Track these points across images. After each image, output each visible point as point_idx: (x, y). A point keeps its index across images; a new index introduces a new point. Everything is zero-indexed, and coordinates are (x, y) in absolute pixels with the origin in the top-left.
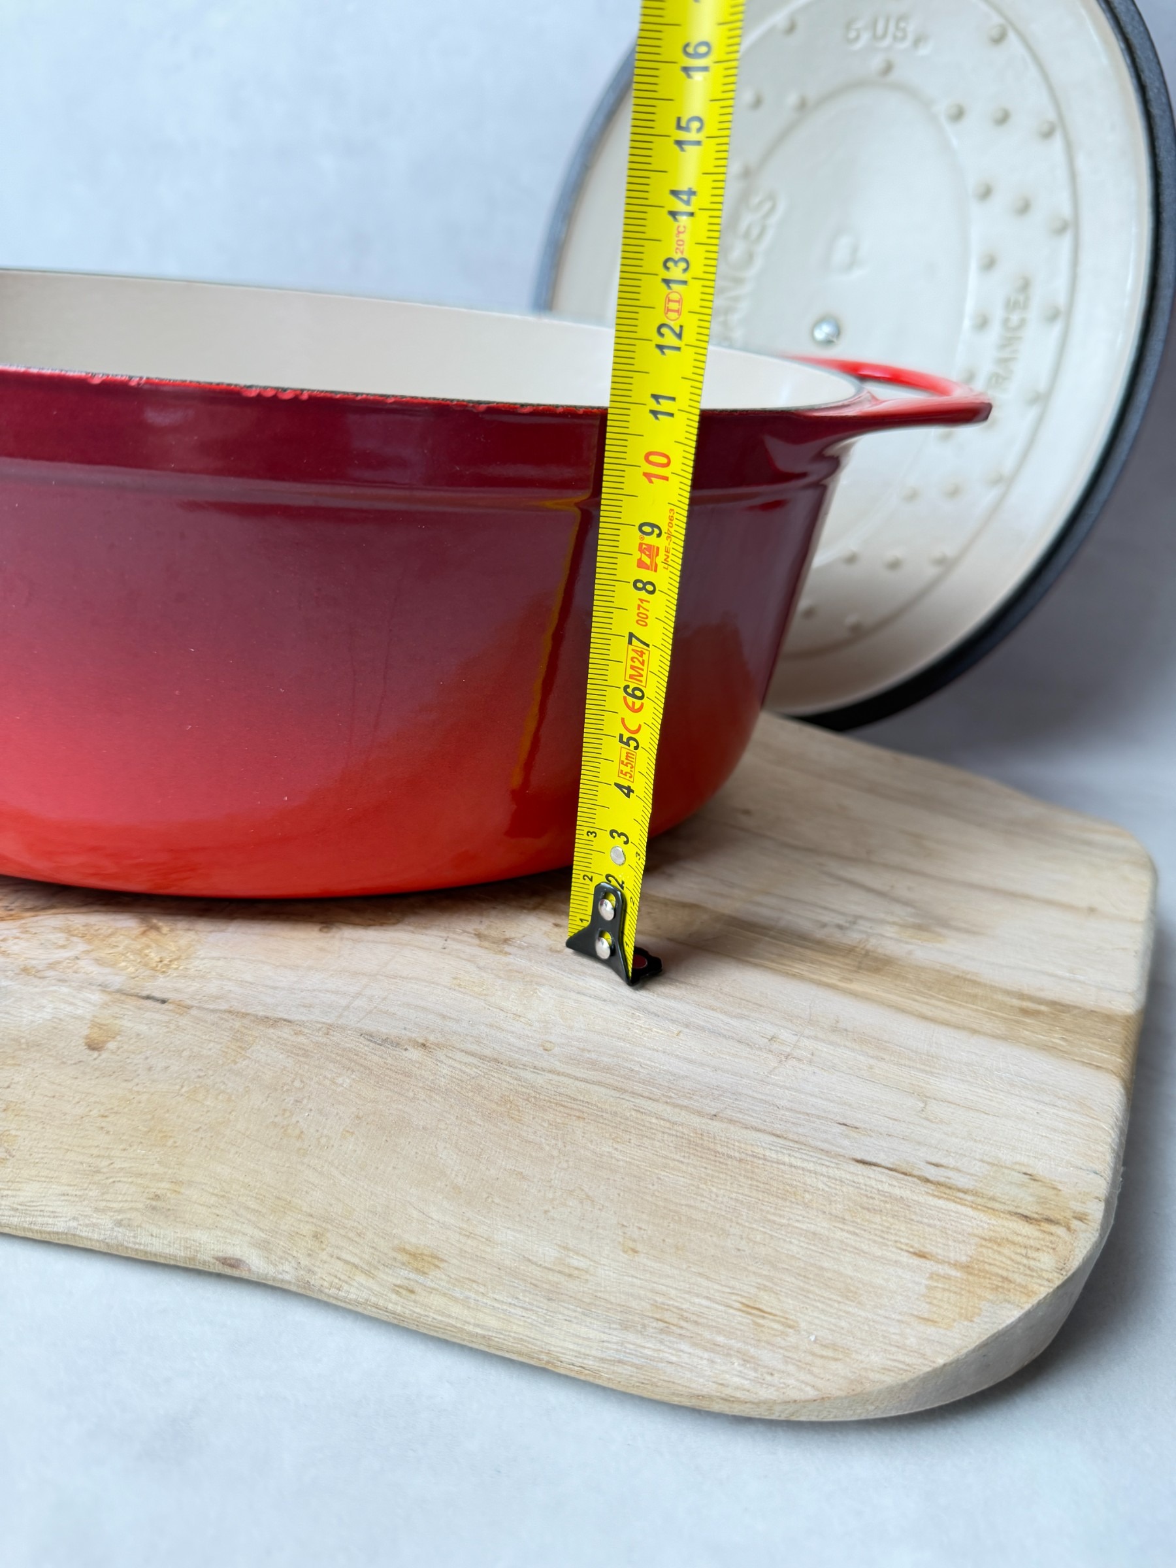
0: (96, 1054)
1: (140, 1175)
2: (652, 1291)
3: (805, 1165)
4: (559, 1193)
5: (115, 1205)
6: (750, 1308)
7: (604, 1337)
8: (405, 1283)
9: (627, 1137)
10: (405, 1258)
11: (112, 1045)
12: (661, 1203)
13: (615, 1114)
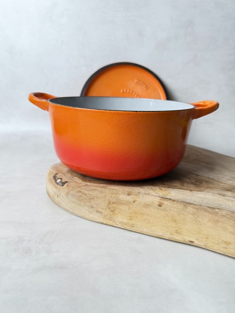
0: (160, 207)
5: (169, 231)
10: (224, 243)
11: (162, 206)
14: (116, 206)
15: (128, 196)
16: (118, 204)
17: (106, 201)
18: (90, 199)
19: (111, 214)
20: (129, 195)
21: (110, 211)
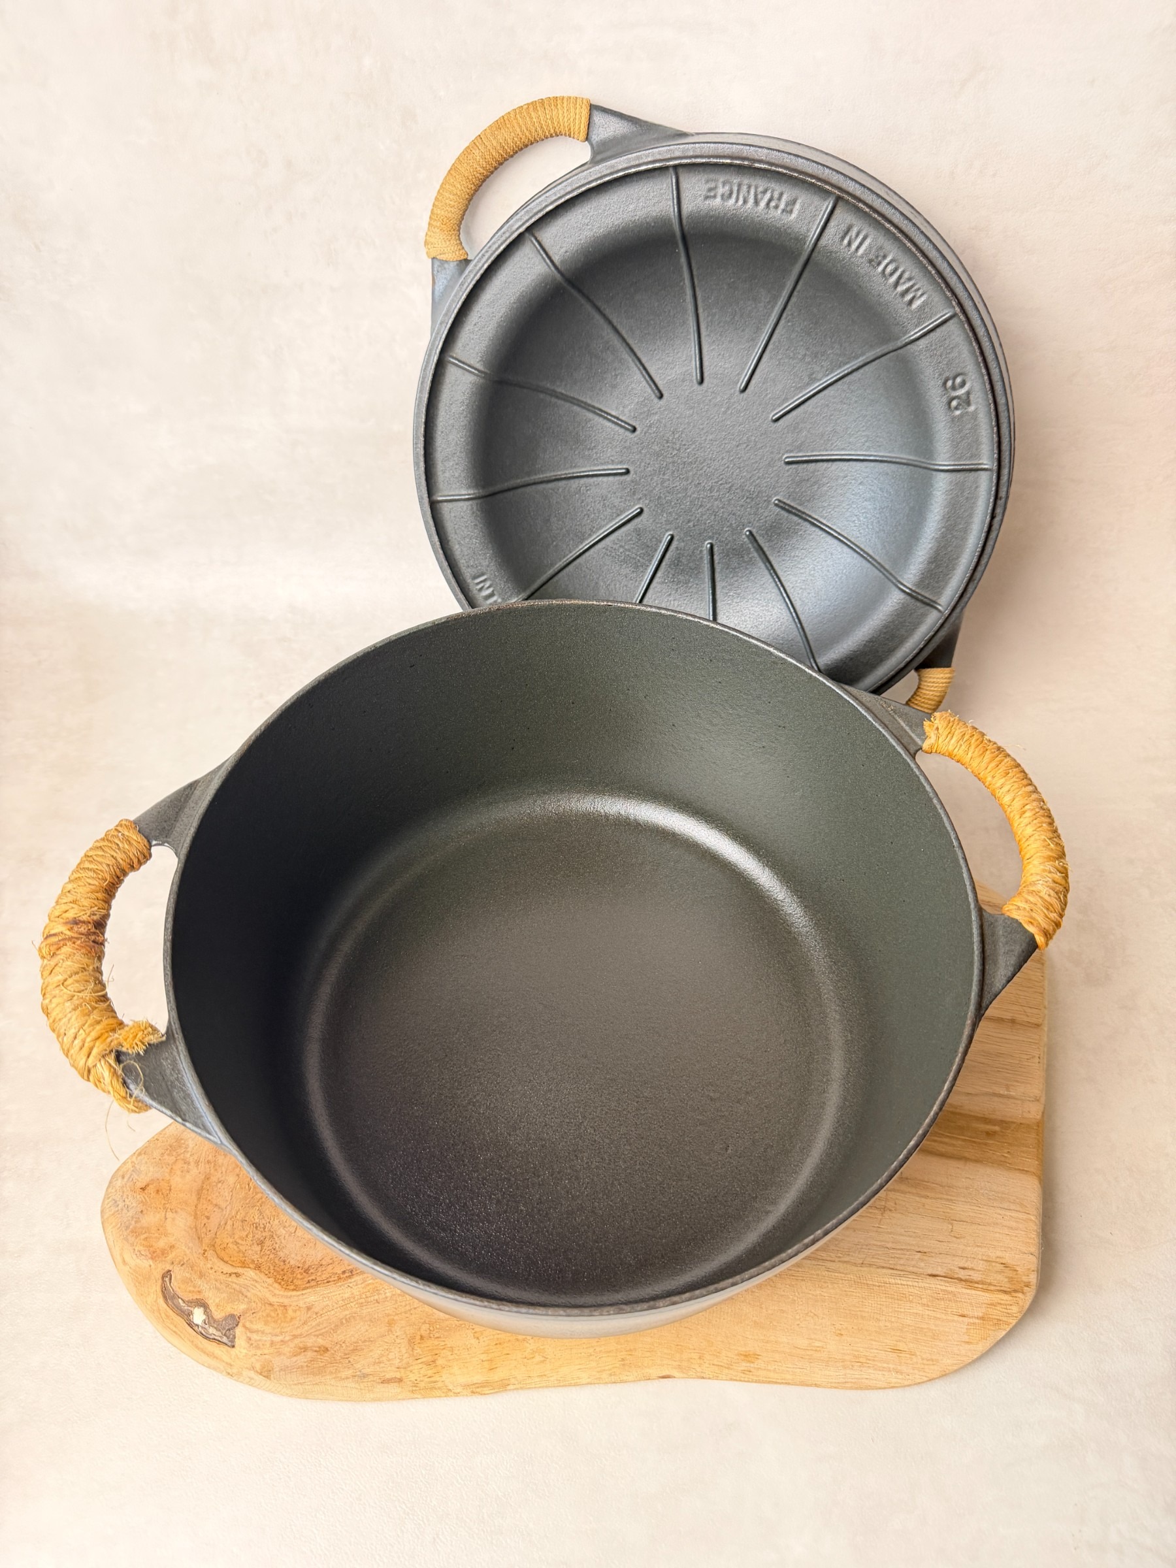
1: (610, 1352)
2: (852, 1350)
3: (908, 1283)
4: (801, 1315)
5: (607, 1368)
6: (895, 1350)
7: (837, 1374)
8: (746, 1369)
9: (826, 1285)
10: (743, 1357)
12: (848, 1312)
13: (818, 1275)
18: (346, 1356)
21: (424, 1366)
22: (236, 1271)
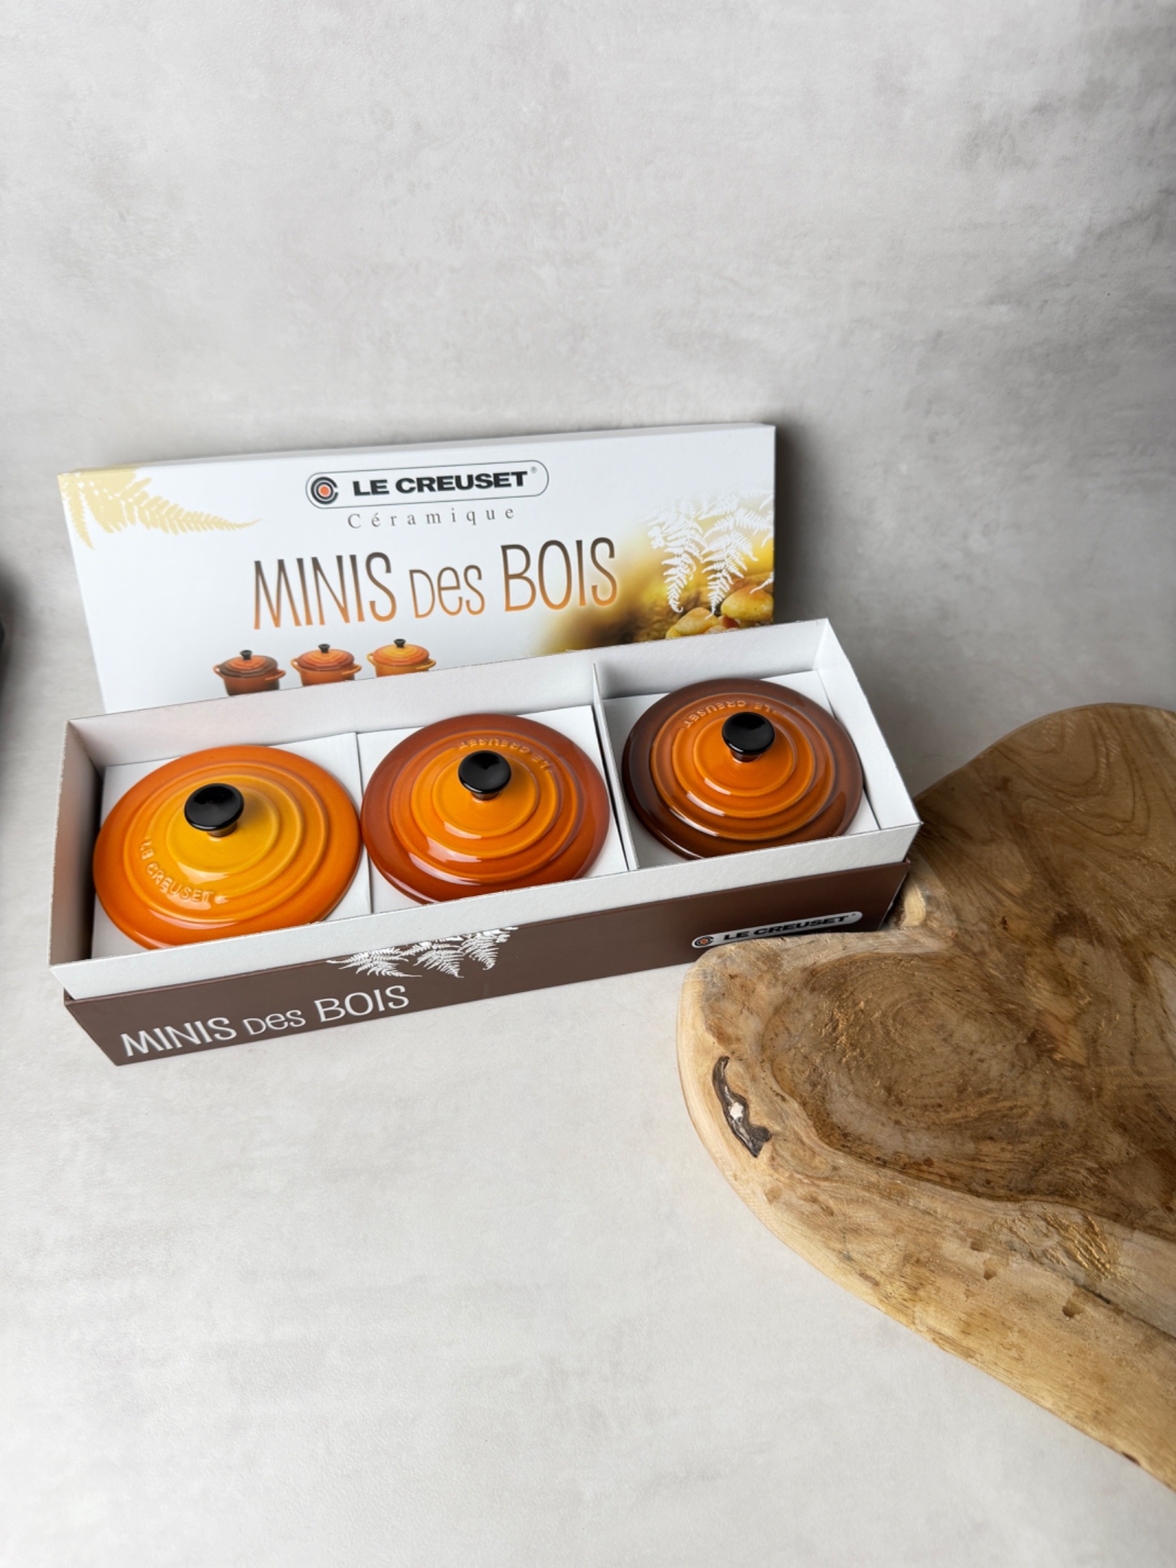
14: (928, 1274)
15: (971, 1251)
16: (932, 1268)
17: (896, 1249)
18: (845, 1230)
19: (907, 1296)
20: (976, 1247)
21: (905, 1287)
22: (783, 1094)
